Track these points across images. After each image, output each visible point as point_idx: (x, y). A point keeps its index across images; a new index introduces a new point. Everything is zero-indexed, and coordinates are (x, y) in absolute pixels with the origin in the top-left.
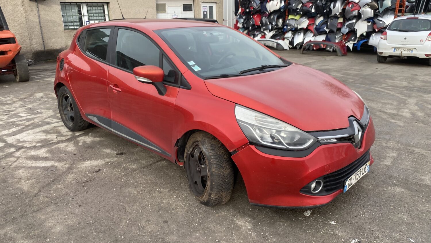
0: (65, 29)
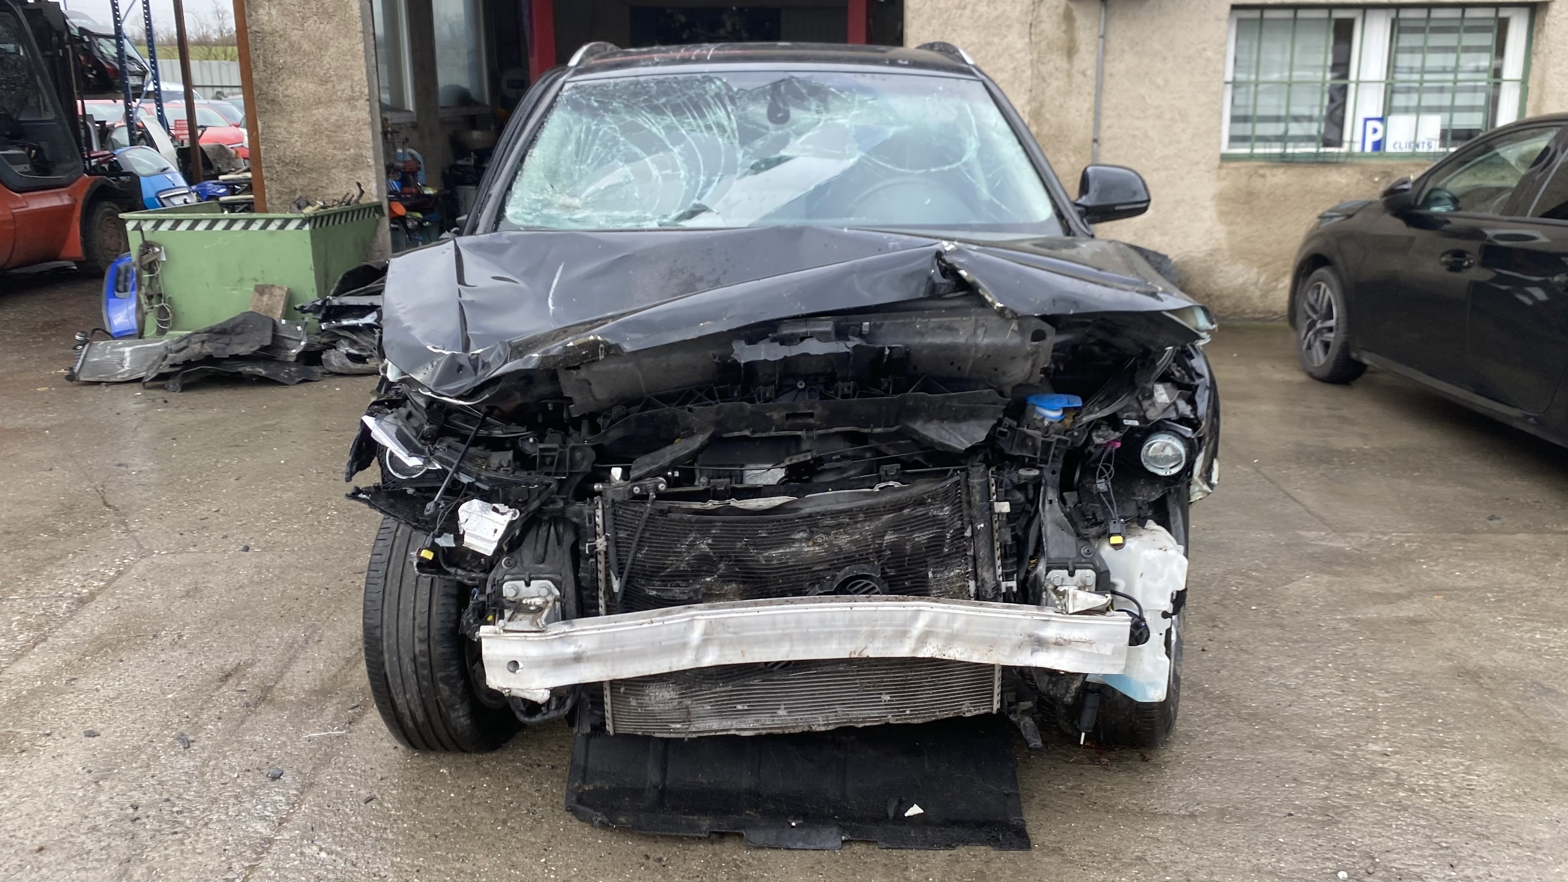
0: (1226, 158)
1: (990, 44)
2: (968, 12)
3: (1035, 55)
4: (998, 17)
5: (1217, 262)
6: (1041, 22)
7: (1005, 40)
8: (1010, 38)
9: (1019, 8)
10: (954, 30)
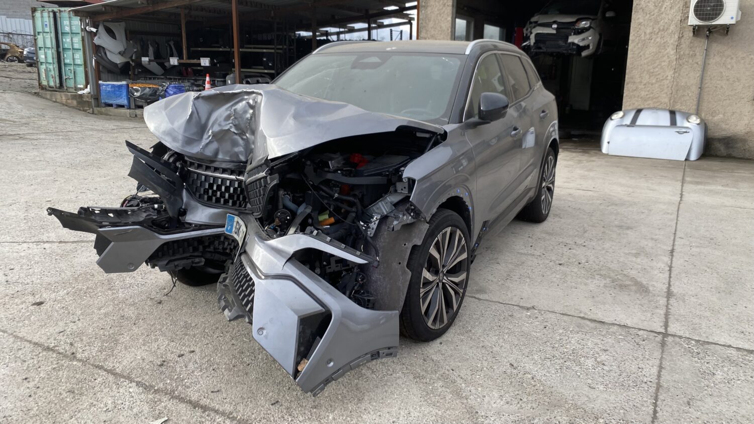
1: (660, 52)
2: (652, 41)
3: (678, 56)
4: (664, 43)
5: (749, 137)
6: (681, 44)
7: (666, 51)
8: (668, 50)
9: (673, 39)
10: (647, 47)
